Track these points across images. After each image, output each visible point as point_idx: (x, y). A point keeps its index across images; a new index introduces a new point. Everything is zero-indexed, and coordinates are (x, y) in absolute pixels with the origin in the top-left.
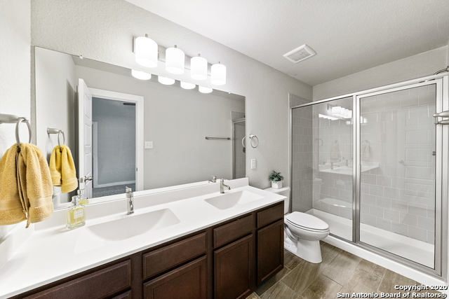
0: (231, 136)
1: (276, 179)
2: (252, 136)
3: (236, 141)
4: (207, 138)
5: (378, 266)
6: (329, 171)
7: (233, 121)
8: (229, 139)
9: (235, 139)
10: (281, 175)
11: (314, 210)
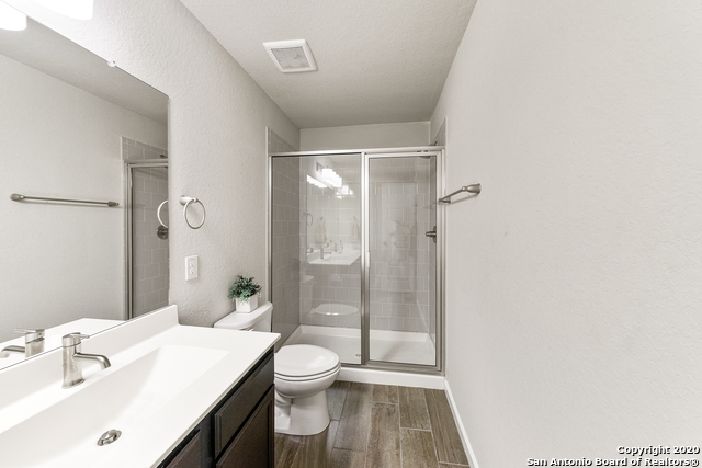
0: (121, 197)
1: (245, 293)
2: (187, 199)
3: (138, 212)
4: (17, 198)
5: (390, 386)
6: (318, 261)
7: (127, 162)
8: (112, 205)
9: (132, 207)
10: (254, 282)
11: (302, 327)
